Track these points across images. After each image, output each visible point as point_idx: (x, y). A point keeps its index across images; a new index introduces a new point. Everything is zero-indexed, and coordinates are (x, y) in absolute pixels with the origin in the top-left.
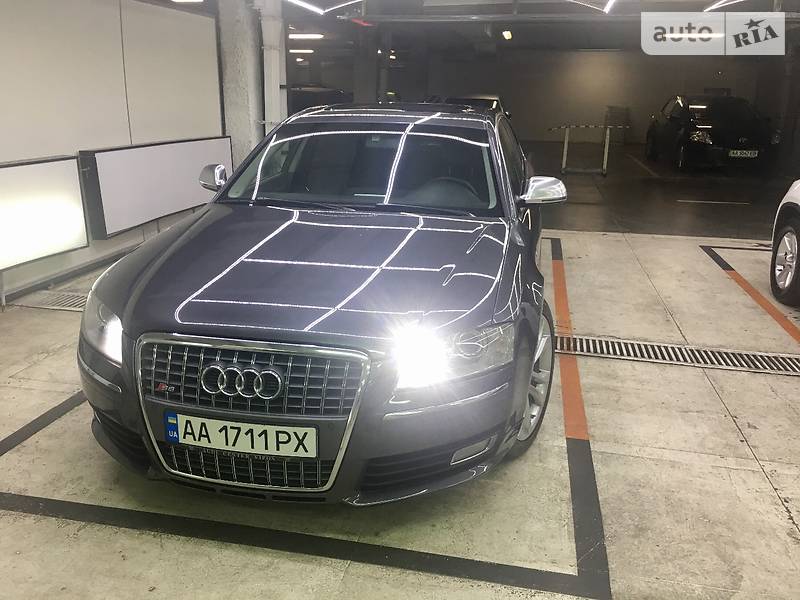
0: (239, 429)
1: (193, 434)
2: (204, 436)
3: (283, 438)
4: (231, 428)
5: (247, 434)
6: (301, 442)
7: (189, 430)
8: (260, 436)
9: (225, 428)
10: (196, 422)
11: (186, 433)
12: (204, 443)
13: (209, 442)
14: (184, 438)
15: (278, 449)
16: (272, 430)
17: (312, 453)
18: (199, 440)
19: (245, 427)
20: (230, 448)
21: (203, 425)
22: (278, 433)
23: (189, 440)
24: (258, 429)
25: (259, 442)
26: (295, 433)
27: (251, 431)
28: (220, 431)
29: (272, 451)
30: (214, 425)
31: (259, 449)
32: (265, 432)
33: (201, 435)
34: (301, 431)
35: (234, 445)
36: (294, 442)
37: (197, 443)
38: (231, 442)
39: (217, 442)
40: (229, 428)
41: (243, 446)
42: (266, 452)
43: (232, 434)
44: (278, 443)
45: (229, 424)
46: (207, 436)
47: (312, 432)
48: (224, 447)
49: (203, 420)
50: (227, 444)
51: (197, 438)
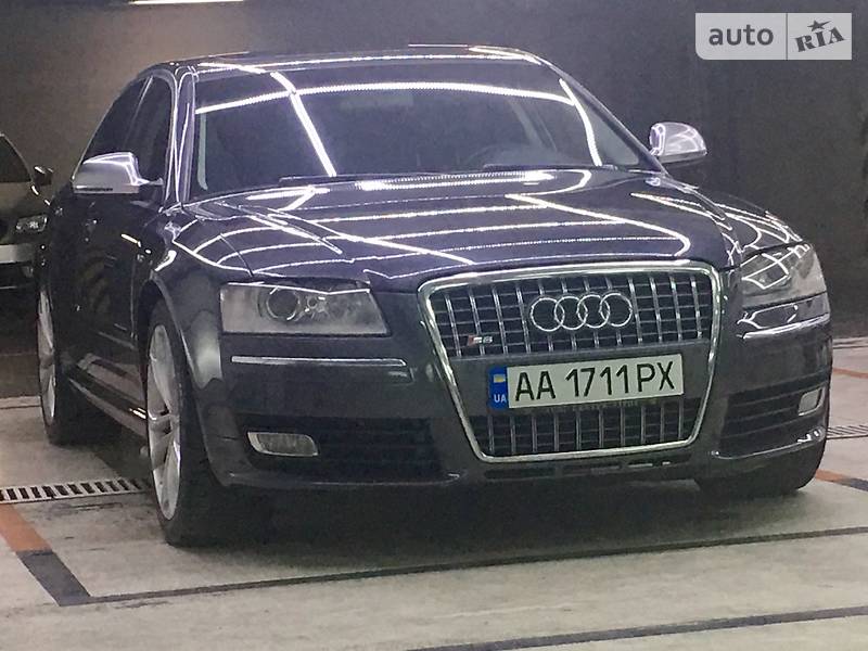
0: (593, 370)
1: (529, 391)
2: (546, 390)
3: (646, 373)
4: (583, 370)
5: (602, 375)
6: (666, 376)
7: (524, 387)
8: (618, 374)
9: (575, 373)
10: (534, 372)
11: (520, 391)
12: (546, 400)
13: (554, 397)
14: (517, 399)
15: (640, 390)
16: (632, 364)
17: (679, 390)
18: (539, 397)
19: (600, 366)
20: (581, 400)
21: (544, 374)
22: (639, 366)
23: (525, 402)
24: (615, 365)
25: (618, 382)
26: (659, 364)
27: (607, 371)
28: (568, 378)
29: (634, 395)
30: (559, 372)
31: (618, 395)
32: (624, 370)
33: (541, 390)
34: (665, 360)
35: (586, 394)
36: (659, 376)
37: (536, 404)
38: (582, 388)
39: (565, 396)
40: (579, 371)
41: (598, 395)
42: (626, 397)
43: (583, 378)
44: (641, 380)
45: (579, 366)
46: (550, 389)
47: (677, 359)
48: (574, 401)
49: (544, 368)
50: (577, 395)
51: (536, 395)
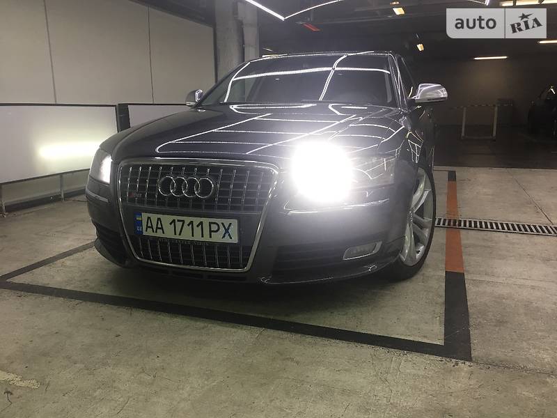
0: (183, 221)
1: (152, 227)
2: (160, 228)
3: (214, 227)
4: (178, 221)
5: (189, 225)
6: (227, 231)
7: (149, 225)
8: (198, 226)
9: (174, 221)
10: (154, 217)
11: (147, 227)
12: (159, 234)
13: (163, 233)
14: (147, 230)
15: (211, 237)
16: (206, 221)
17: (235, 240)
18: (156, 232)
19: (188, 220)
20: (177, 237)
21: (159, 219)
22: (210, 223)
23: (149, 233)
24: (196, 221)
25: (198, 231)
26: (223, 224)
27: (191, 223)
28: (171, 224)
29: (206, 238)
30: (167, 219)
31: (197, 237)
32: (201, 223)
33: (157, 228)
34: (227, 222)
35: (180, 234)
36: (222, 230)
37: (155, 235)
38: (178, 232)
39: (169, 233)
40: (176, 221)
41: (186, 235)
42: (202, 239)
43: (179, 225)
44: (211, 231)
45: (177, 218)
46: (162, 228)
47: (235, 222)
48: (173, 236)
49: (159, 216)
50: (175, 234)
51: (155, 230)
